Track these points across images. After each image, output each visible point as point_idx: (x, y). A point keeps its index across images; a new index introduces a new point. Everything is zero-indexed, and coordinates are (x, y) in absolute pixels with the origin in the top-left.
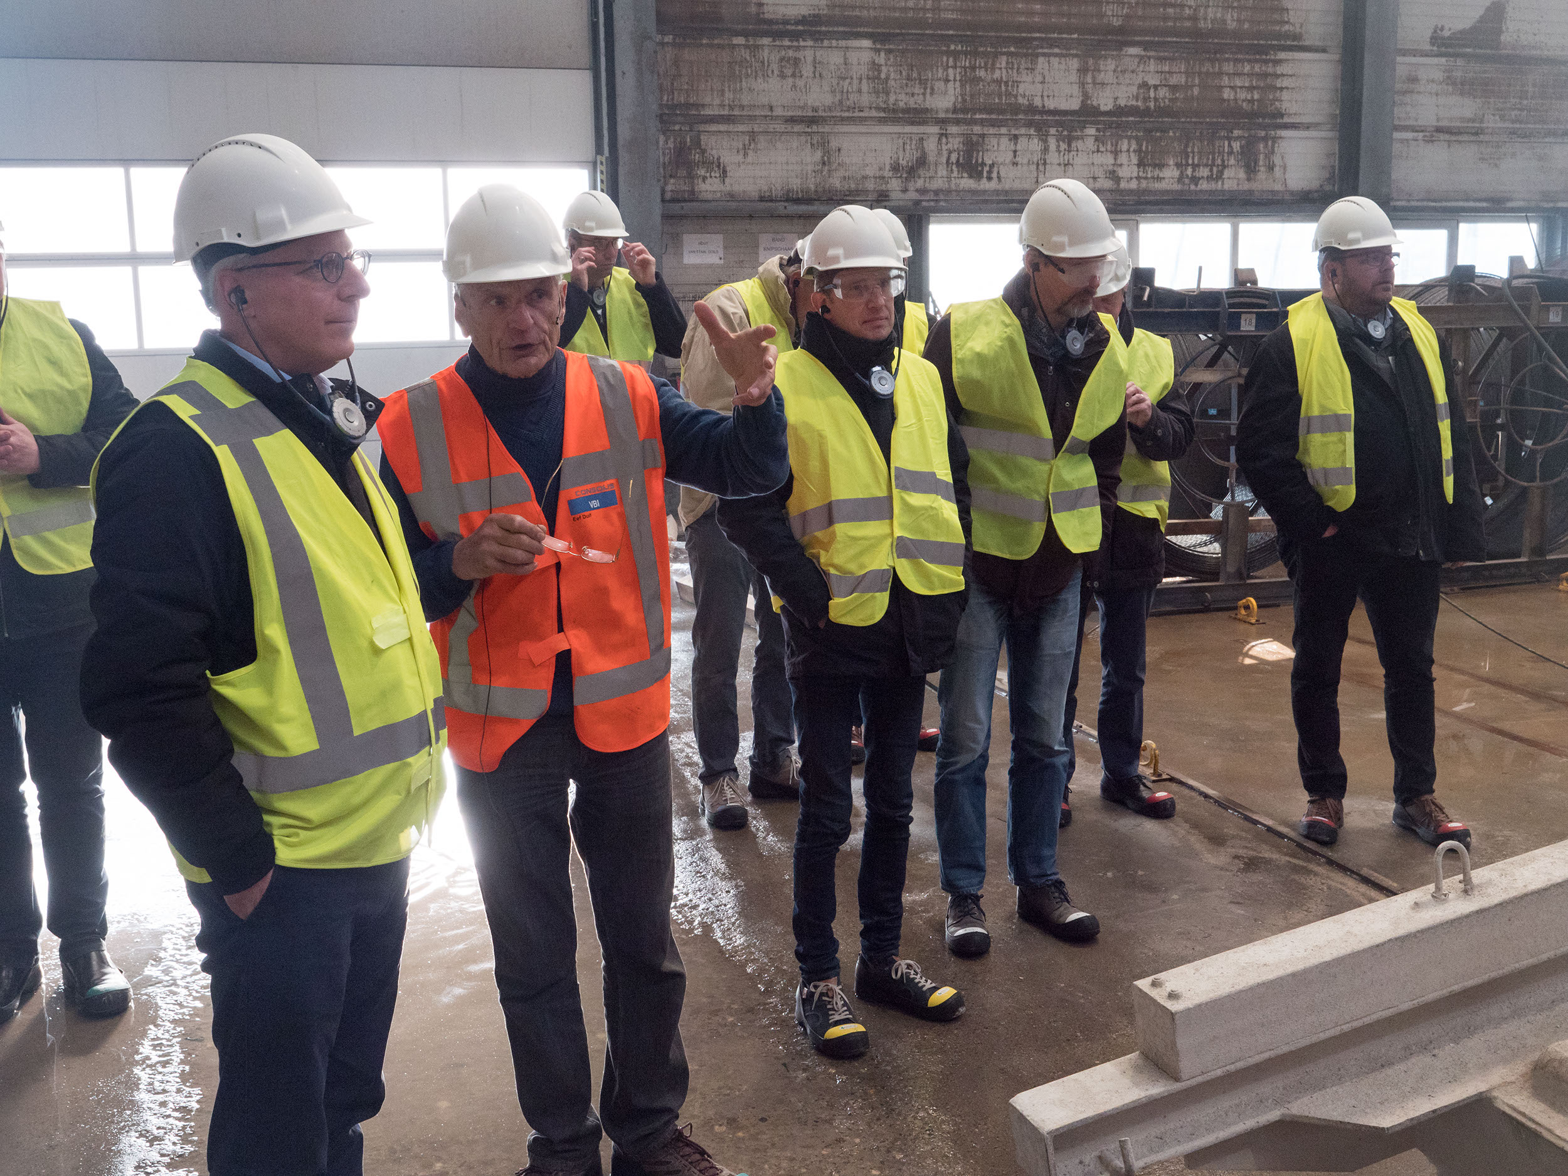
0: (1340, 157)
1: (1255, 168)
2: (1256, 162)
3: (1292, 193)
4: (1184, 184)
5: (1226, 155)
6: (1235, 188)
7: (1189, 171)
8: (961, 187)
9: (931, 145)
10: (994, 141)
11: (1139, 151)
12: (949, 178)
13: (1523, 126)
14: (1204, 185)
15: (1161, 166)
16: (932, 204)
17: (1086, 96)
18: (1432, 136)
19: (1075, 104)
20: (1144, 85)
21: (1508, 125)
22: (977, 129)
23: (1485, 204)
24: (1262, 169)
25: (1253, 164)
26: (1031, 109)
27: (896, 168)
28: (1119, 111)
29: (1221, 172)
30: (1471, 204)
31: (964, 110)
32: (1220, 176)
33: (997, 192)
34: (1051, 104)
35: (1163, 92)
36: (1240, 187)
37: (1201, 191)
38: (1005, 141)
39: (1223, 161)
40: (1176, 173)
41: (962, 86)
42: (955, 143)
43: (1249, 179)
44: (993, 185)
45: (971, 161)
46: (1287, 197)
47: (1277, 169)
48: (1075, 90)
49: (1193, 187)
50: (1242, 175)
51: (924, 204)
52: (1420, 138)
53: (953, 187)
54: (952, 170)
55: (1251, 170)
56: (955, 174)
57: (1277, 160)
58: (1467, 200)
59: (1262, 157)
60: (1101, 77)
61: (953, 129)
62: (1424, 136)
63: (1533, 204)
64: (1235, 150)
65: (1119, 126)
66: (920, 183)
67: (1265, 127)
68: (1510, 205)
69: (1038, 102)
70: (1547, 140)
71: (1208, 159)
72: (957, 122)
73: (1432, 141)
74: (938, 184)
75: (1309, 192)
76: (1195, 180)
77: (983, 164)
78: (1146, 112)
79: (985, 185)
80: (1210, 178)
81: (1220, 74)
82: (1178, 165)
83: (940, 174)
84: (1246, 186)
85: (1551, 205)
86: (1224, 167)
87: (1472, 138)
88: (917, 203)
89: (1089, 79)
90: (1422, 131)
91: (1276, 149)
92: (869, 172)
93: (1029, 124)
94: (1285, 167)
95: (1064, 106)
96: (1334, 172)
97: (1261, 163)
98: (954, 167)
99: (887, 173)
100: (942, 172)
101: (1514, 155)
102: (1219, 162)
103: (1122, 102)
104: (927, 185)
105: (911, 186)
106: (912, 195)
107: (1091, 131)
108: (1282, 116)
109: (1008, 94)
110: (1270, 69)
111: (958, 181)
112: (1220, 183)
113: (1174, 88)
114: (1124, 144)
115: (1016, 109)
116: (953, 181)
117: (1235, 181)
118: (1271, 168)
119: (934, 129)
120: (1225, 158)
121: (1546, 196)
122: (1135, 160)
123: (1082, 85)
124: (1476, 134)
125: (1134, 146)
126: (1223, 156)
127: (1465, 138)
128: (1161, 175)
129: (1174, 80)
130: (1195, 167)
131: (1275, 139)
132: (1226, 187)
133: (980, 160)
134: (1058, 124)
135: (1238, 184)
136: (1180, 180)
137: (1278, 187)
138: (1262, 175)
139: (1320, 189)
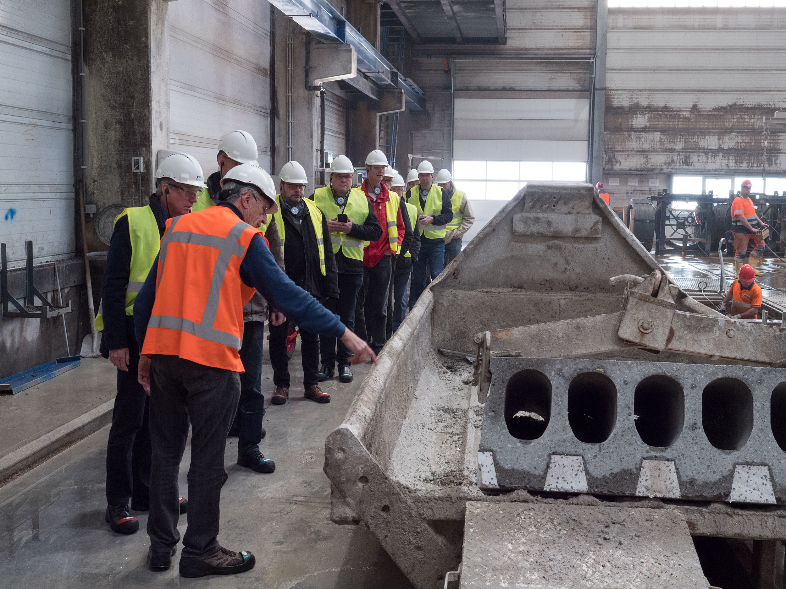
2: (772, 162)
3: (783, 171)
7: (751, 165)
8: (683, 168)
9: (675, 158)
10: (693, 156)
11: (735, 159)
12: (680, 166)
14: (755, 168)
15: (742, 163)
16: (674, 172)
17: (720, 145)
19: (717, 147)
20: (737, 142)
22: (688, 154)
24: (774, 164)
26: (704, 149)
27: (665, 163)
28: (730, 149)
29: (760, 165)
31: (685, 149)
33: (693, 169)
34: (709, 147)
35: (742, 144)
36: (766, 169)
38: (696, 156)
40: (747, 165)
41: (685, 143)
42: (682, 157)
43: (769, 167)
44: (692, 167)
45: (686, 161)
46: (781, 172)
47: (778, 164)
48: (717, 144)
49: (752, 169)
50: (767, 166)
53: (681, 168)
55: (770, 164)
56: (682, 165)
57: (778, 161)
59: (774, 161)
60: (724, 141)
61: (681, 154)
64: (765, 159)
65: (729, 153)
66: (672, 167)
67: (774, 153)
69: (706, 147)
71: (756, 161)
72: (683, 152)
74: (677, 167)
76: (752, 167)
78: (738, 149)
79: (690, 167)
80: (757, 166)
81: (760, 139)
82: (747, 163)
84: (768, 169)
86: (761, 163)
88: (671, 172)
89: (721, 141)
91: (778, 159)
92: (658, 164)
93: (703, 152)
94: (781, 164)
95: (713, 148)
98: (681, 163)
99: (663, 164)
100: (678, 164)
103: (731, 147)
104: (674, 167)
105: (669, 167)
106: (669, 170)
107: (721, 154)
108: (780, 150)
109: (697, 145)
110: (776, 138)
112: (760, 168)
113: (746, 143)
114: (731, 158)
115: (699, 149)
118: (776, 164)
119: (677, 154)
122: (734, 161)
123: (719, 142)
125: (734, 158)
126: (761, 161)
128: (742, 166)
129: (746, 141)
130: (752, 163)
131: (777, 156)
132: (762, 169)
133: (689, 161)
134: (711, 152)
136: (748, 167)
137: (778, 169)
138: (774, 166)
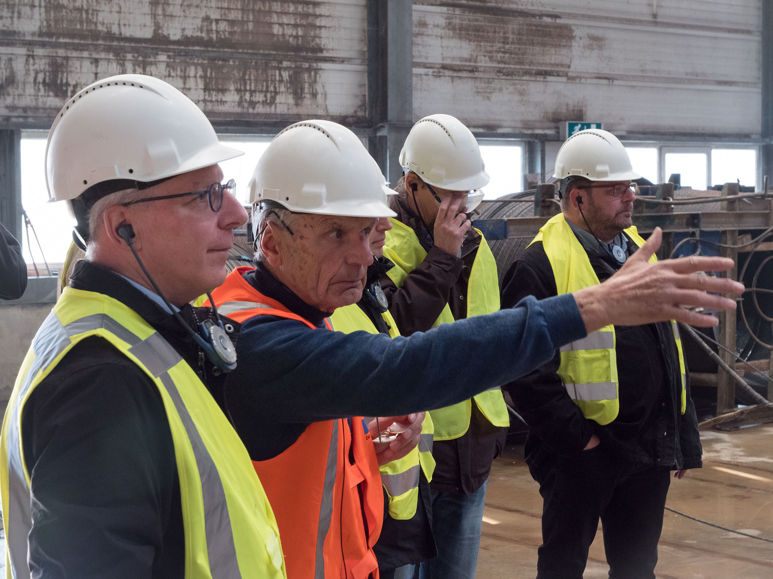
0: (370, 88)
1: (301, 95)
2: (302, 89)
3: (332, 117)
4: (243, 107)
5: (277, 83)
6: (286, 111)
7: (247, 96)
8: (48, 105)
9: (19, 66)
10: (77, 64)
11: (204, 77)
12: (37, 96)
13: (507, 66)
14: (260, 109)
15: (223, 91)
16: (21, 120)
17: (157, 26)
18: (439, 72)
19: (148, 33)
20: (207, 19)
21: (495, 65)
22: (61, 52)
24: (308, 96)
25: (299, 92)
26: (110, 36)
28: (187, 41)
29: (273, 98)
31: (50, 34)
32: (272, 102)
34: (127, 32)
35: (223, 26)
36: (291, 112)
37: (258, 114)
38: (87, 64)
39: (275, 88)
40: (237, 98)
41: (47, 12)
42: (42, 64)
43: (297, 105)
45: (56, 81)
47: (319, 96)
48: (148, 21)
49: (251, 110)
50: (291, 100)
51: (14, 120)
52: (430, 73)
53: (40, 105)
54: (39, 89)
55: (298, 96)
56: (42, 92)
57: (319, 88)
59: (306, 85)
60: (170, 10)
61: (39, 51)
62: (434, 72)
63: (517, 131)
64: (285, 79)
65: (187, 54)
66: (9, 101)
67: (306, 59)
68: (500, 131)
69: (115, 30)
70: (524, 78)
71: (263, 86)
72: (43, 45)
73: (440, 76)
74: (27, 101)
75: (345, 117)
76: (252, 104)
77: (67, 84)
78: (209, 43)
80: (264, 103)
81: (270, 12)
82: (238, 91)
83: (27, 92)
84: (294, 111)
85: (530, 132)
86: (276, 93)
87: (470, 75)
89: (160, 11)
90: (431, 68)
91: (318, 79)
93: (108, 49)
94: (325, 95)
95: (139, 33)
96: (365, 101)
97: (306, 90)
98: (41, 86)
100: (30, 90)
101: (501, 90)
102: (272, 89)
103: (189, 33)
104: (16, 102)
107: (163, 57)
108: (321, 50)
109: (89, 21)
110: (310, 10)
111: (45, 99)
112: (273, 107)
113: (232, 23)
114: (192, 71)
115: (96, 35)
116: (40, 99)
117: (286, 107)
118: (314, 95)
119: (22, 51)
120: (277, 85)
121: (527, 125)
122: (201, 85)
123: (154, 16)
124: (472, 71)
125: (200, 73)
126: (275, 84)
127: (465, 74)
128: (224, 99)
129: (232, 16)
130: (252, 92)
131: (317, 70)
132: (279, 111)
133: (64, 81)
134: (134, 50)
135: (288, 109)
136: (240, 103)
137: (320, 112)
138: (307, 101)
139: (354, 114)
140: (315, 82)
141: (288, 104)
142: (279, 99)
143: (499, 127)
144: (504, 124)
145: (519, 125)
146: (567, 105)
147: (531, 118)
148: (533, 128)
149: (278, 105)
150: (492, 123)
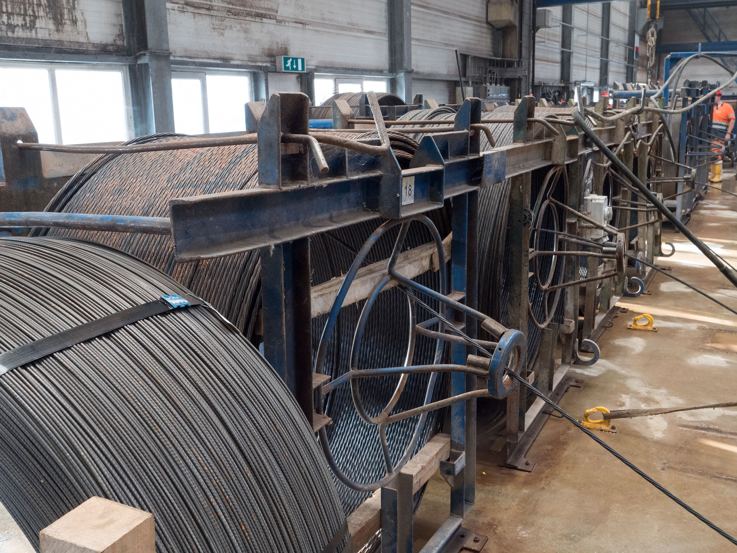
0: (126, 18)
1: (61, 21)
2: (62, 15)
3: (93, 45)
5: (35, 6)
6: (47, 37)
13: (234, 7)
14: (20, 33)
18: (183, 8)
21: (225, 5)
23: (219, 62)
24: (68, 22)
25: (59, 17)
29: (33, 22)
30: (212, 61)
32: (32, 26)
36: (52, 38)
37: (18, 38)
39: (33, 11)
43: (58, 31)
46: (91, 48)
47: (79, 23)
49: (10, 34)
50: (51, 26)
52: (176, 8)
55: (59, 22)
57: (78, 14)
58: (209, 58)
59: (66, 11)
62: (179, 7)
63: (245, 63)
64: (43, 3)
68: (233, 62)
70: (247, 18)
71: (20, 9)
73: (184, 12)
75: (106, 45)
76: (11, 27)
80: (24, 26)
84: (56, 36)
85: (254, 64)
86: (36, 17)
87: (207, 12)
90: (177, 3)
91: (76, 6)
94: (85, 22)
96: (122, 30)
97: (66, 17)
101: (231, 27)
102: (30, 12)
112: (34, 32)
117: (47, 33)
118: (74, 22)
120: (35, 9)
121: (252, 58)
124: (208, 9)
126: (33, 7)
127: (203, 11)
130: (9, 15)
132: (40, 36)
135: (50, 34)
137: (82, 39)
138: (68, 27)
139: (113, 43)
140: (74, 8)
141: (49, 29)
142: (39, 23)
143: (232, 59)
144: (236, 57)
145: (246, 58)
146: (277, 43)
147: (254, 53)
148: (256, 62)
149: (38, 30)
150: (226, 56)
